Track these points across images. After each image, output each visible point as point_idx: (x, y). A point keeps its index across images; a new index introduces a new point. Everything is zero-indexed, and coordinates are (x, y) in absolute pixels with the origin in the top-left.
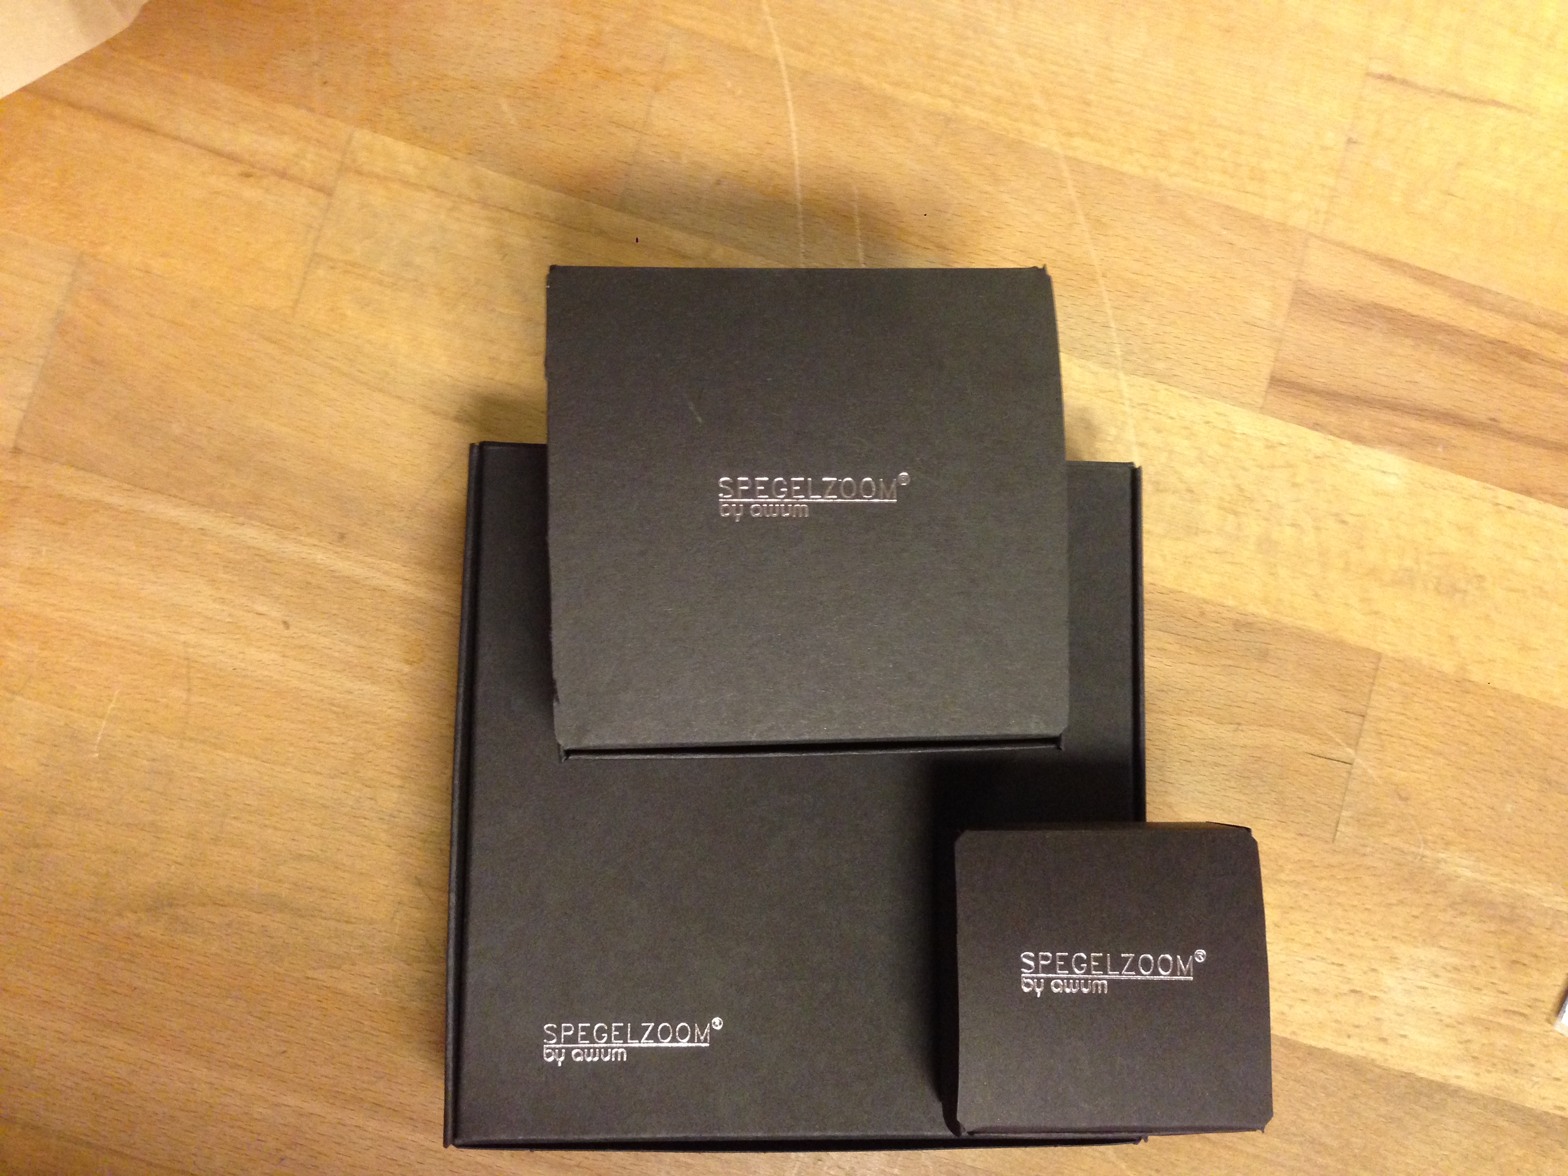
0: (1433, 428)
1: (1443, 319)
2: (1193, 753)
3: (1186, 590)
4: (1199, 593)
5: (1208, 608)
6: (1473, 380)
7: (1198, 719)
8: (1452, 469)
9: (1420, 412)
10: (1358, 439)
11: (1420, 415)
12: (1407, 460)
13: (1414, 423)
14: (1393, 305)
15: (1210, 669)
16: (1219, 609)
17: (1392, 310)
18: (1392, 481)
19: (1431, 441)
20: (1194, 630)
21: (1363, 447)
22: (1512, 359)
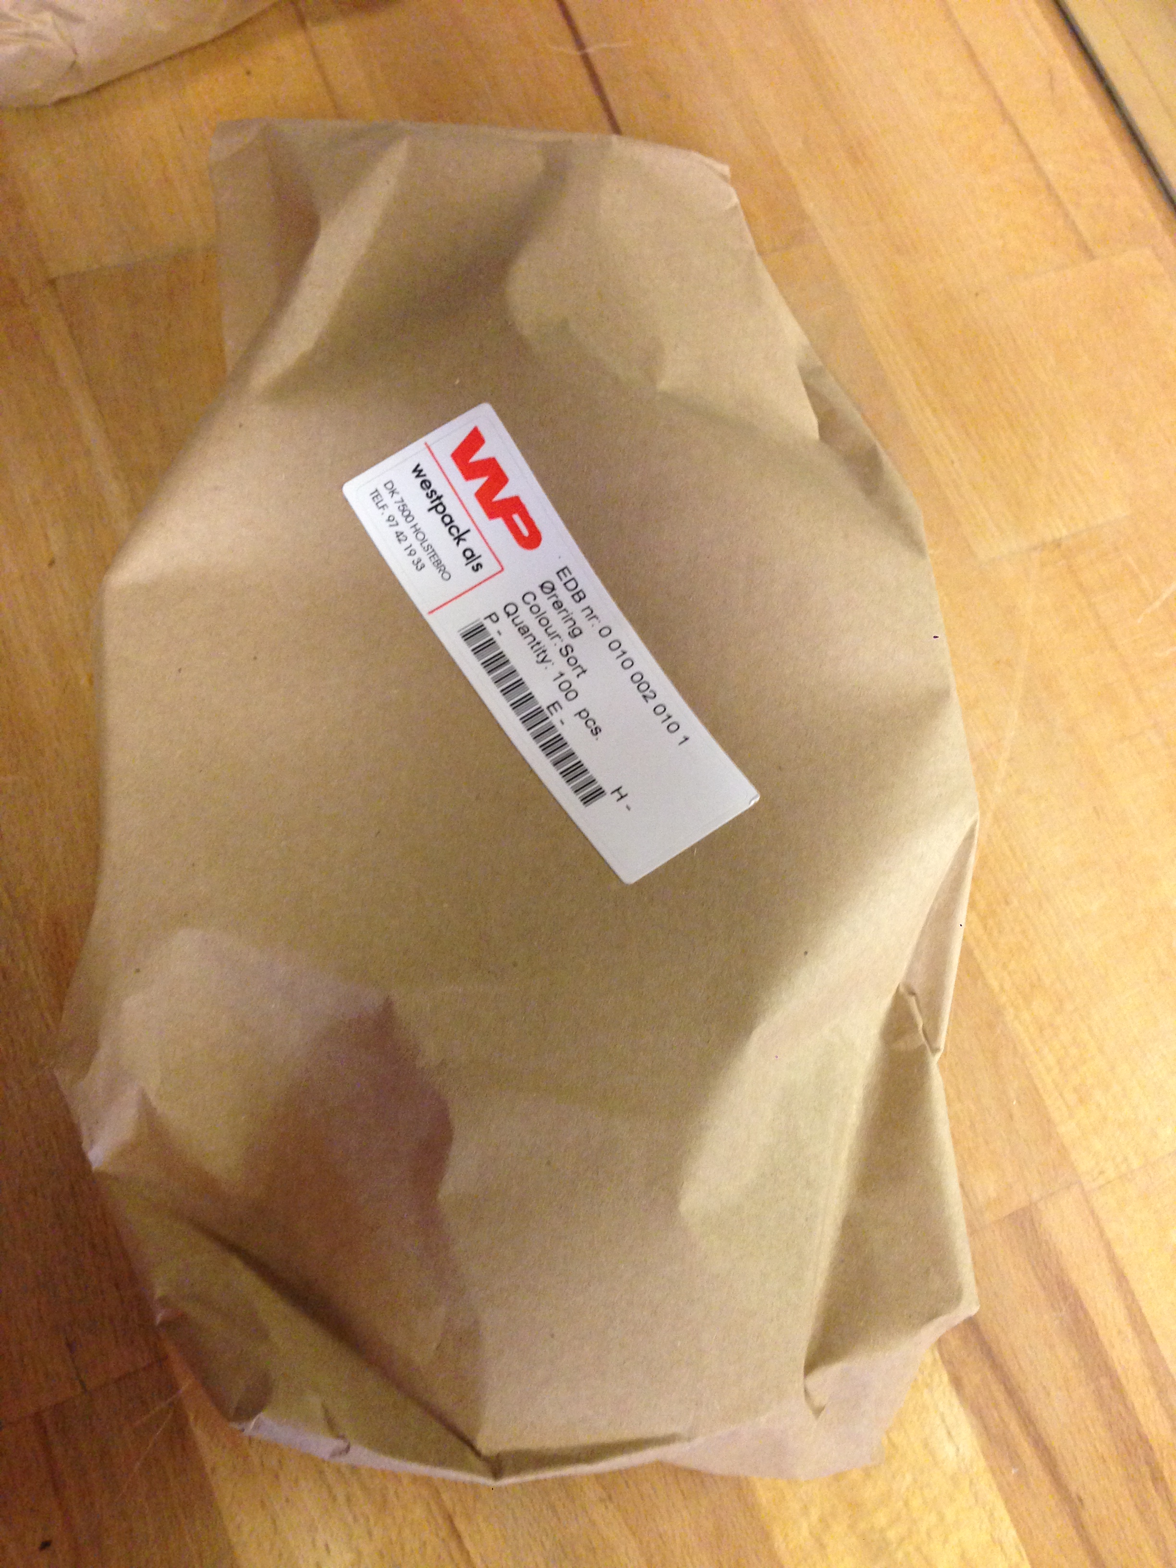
0: (1026, 1449)
1: (1120, 1371)
6: (1095, 1447)
8: (1007, 1501)
9: (1028, 1421)
10: (957, 1383)
11: (1025, 1425)
12: (978, 1449)
13: (1014, 1427)
14: (1092, 1312)
17: (1086, 1313)
18: (949, 1450)
19: (1014, 1458)
21: (954, 1393)
22: (1145, 1469)
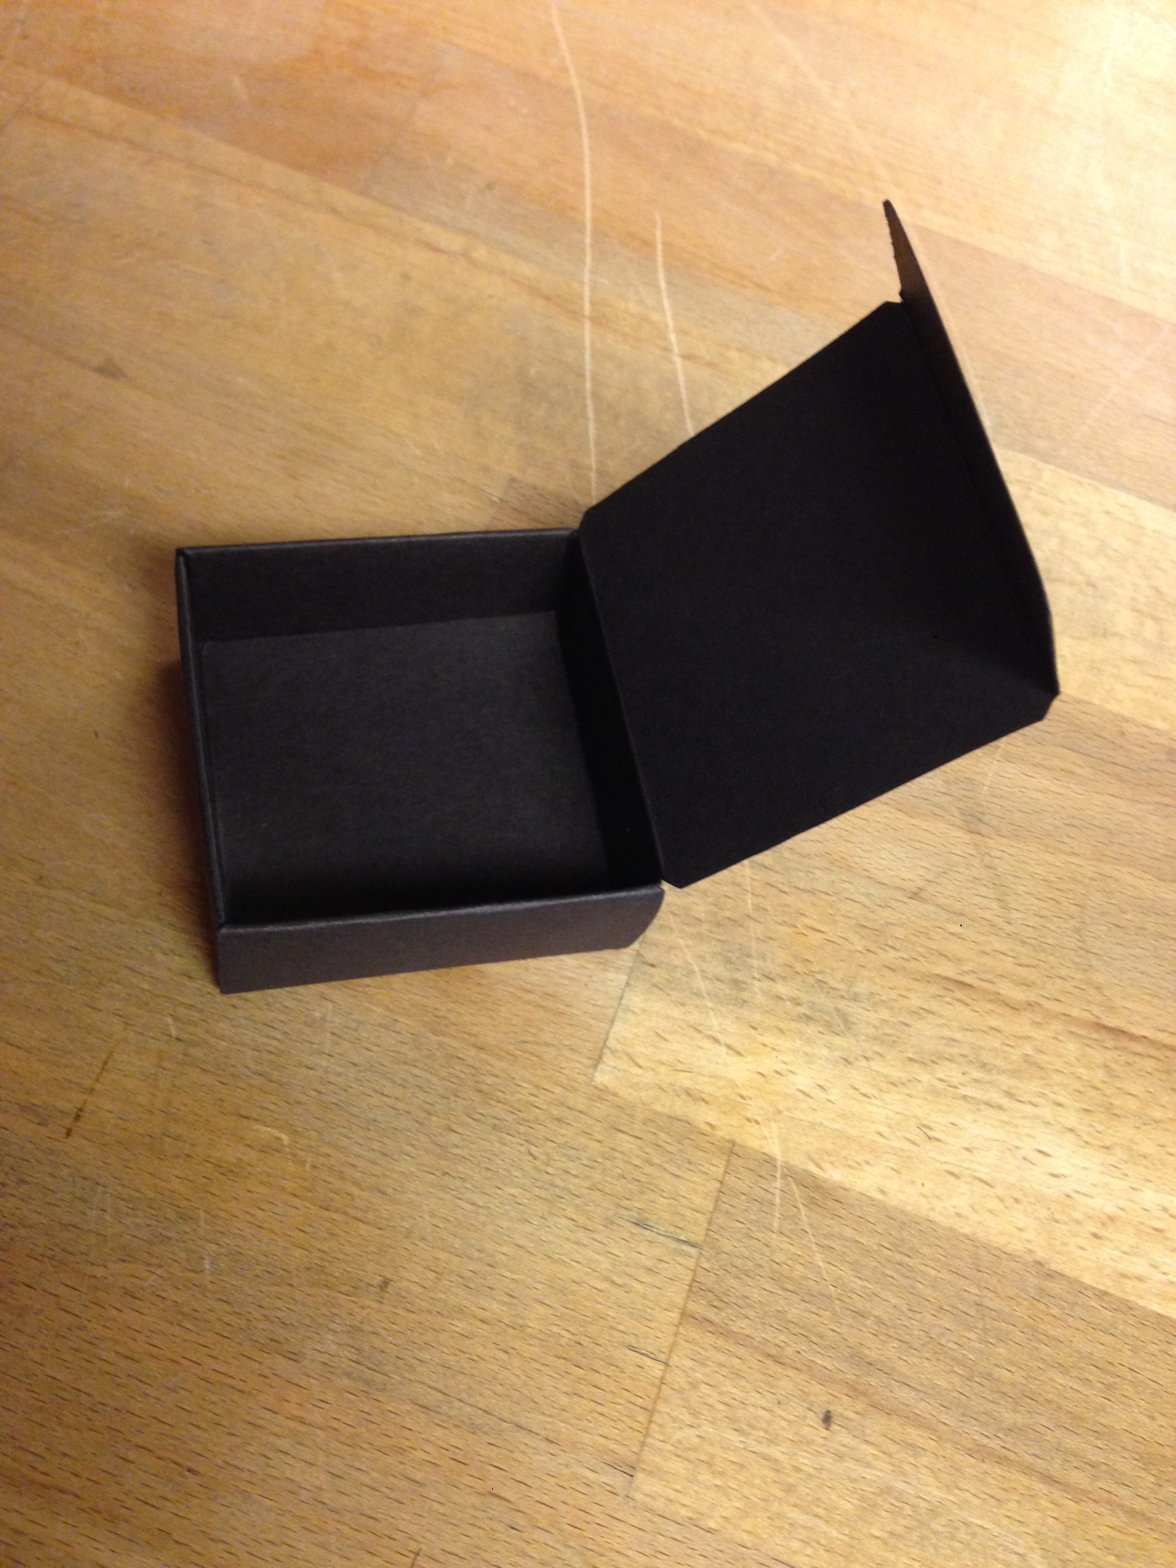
2: (1125, 916)
3: (1097, 702)
4: (1114, 707)
5: (1128, 727)
7: (1127, 869)
15: (1140, 806)
16: (1144, 731)
20: (1112, 753)
